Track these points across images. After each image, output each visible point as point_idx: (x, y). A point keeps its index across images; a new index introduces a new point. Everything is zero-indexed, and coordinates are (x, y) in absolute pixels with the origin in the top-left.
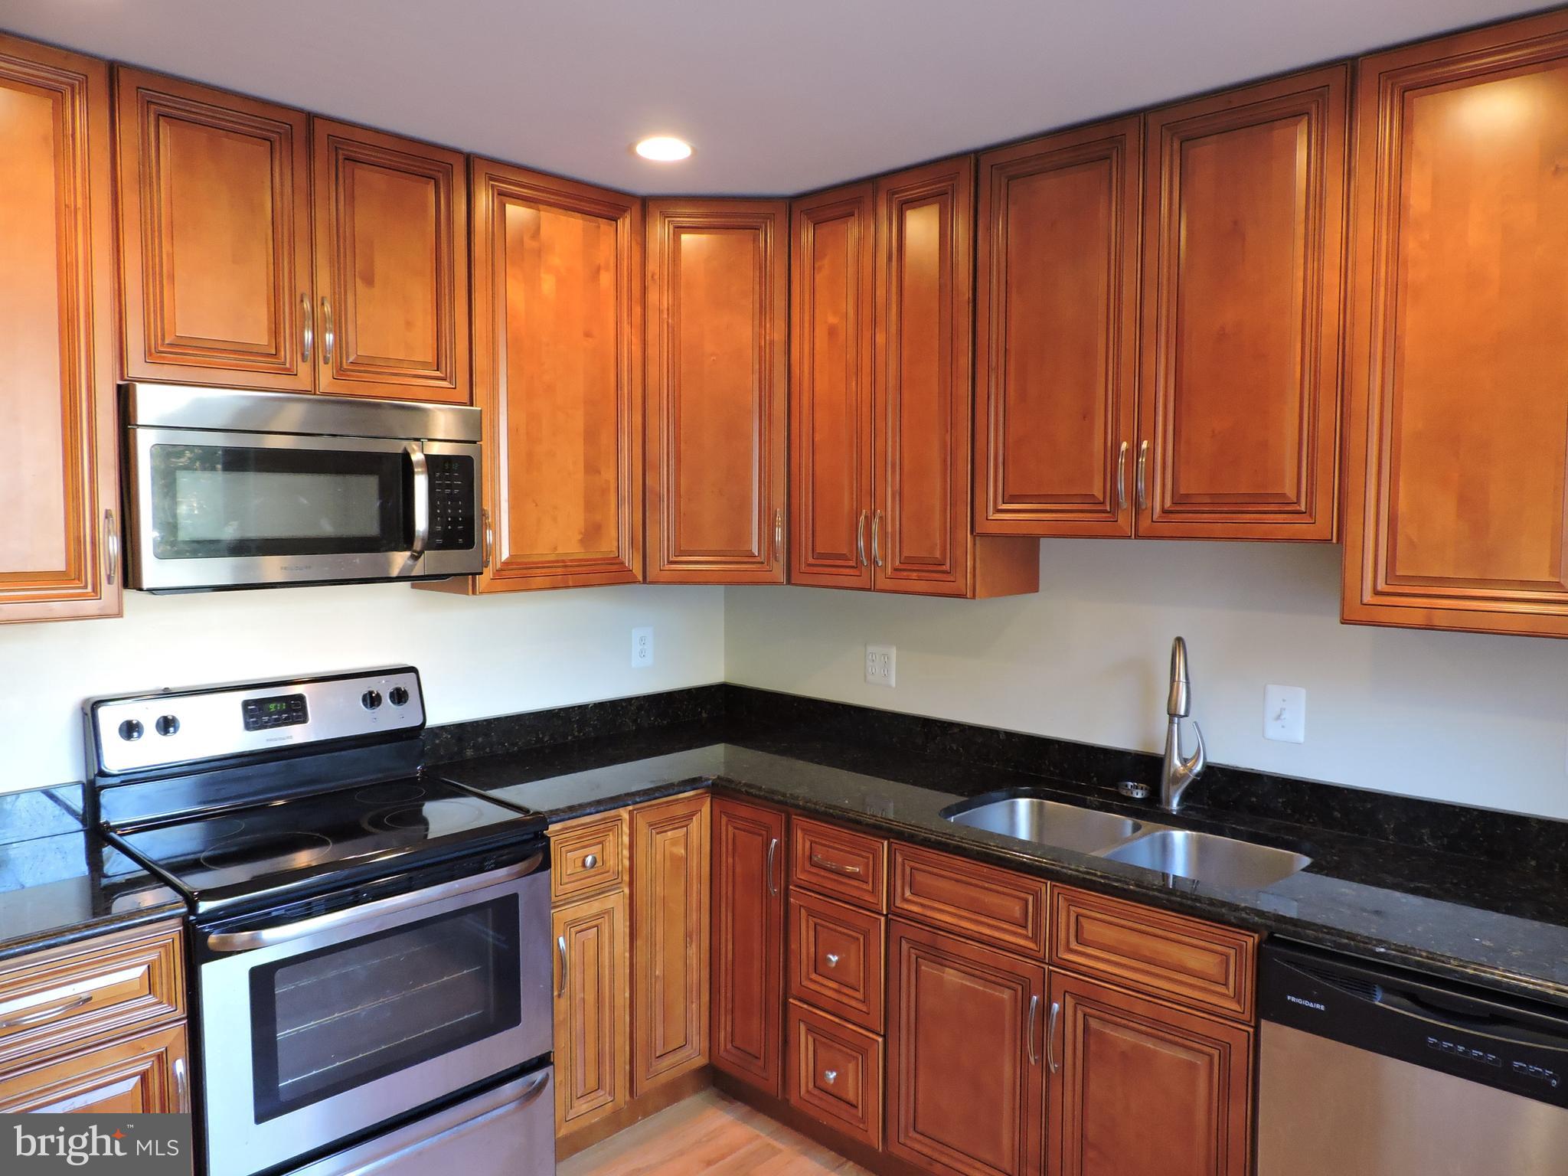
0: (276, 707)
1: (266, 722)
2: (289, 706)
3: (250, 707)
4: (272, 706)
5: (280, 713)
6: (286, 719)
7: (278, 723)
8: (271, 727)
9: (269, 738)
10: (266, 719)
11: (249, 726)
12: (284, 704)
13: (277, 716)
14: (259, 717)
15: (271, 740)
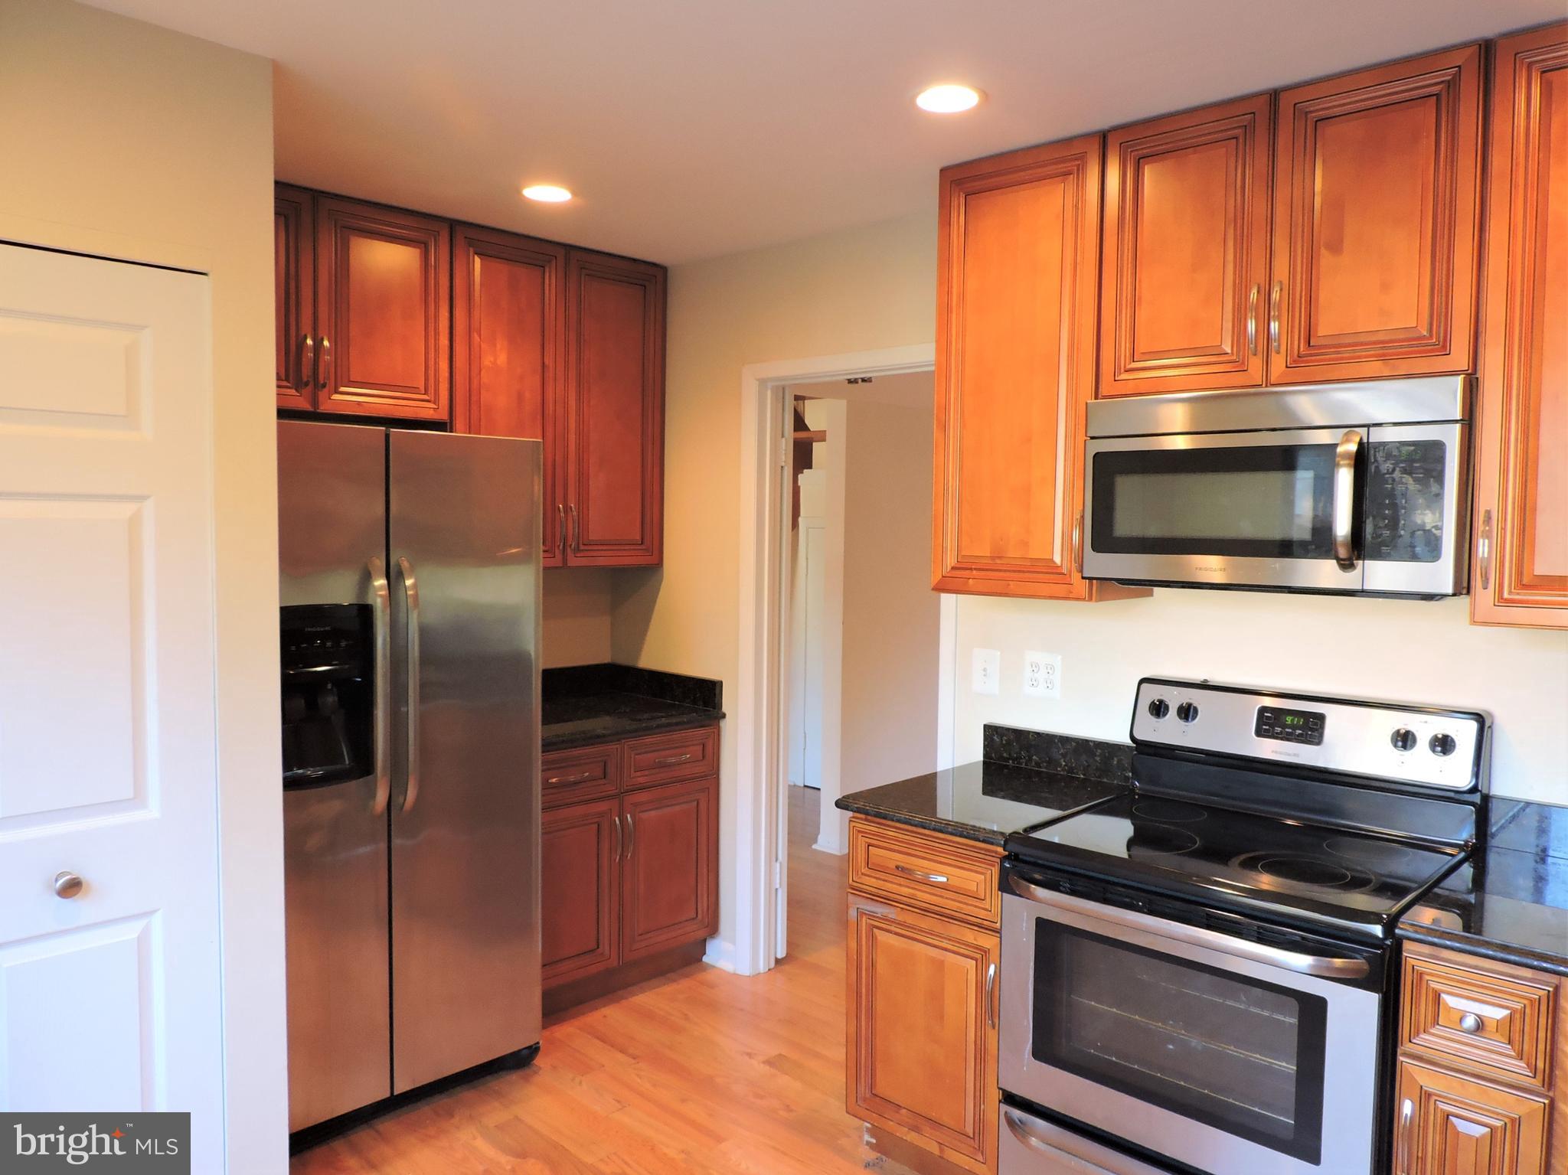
0: (1292, 720)
1: (1277, 733)
2: (1306, 722)
3: (1266, 714)
4: (1289, 719)
5: (1294, 727)
6: (1298, 736)
7: (1288, 738)
8: (1282, 739)
9: (1274, 750)
10: (1279, 729)
11: (1259, 733)
12: (1302, 720)
13: (1290, 730)
14: (1272, 726)
15: (1276, 752)
